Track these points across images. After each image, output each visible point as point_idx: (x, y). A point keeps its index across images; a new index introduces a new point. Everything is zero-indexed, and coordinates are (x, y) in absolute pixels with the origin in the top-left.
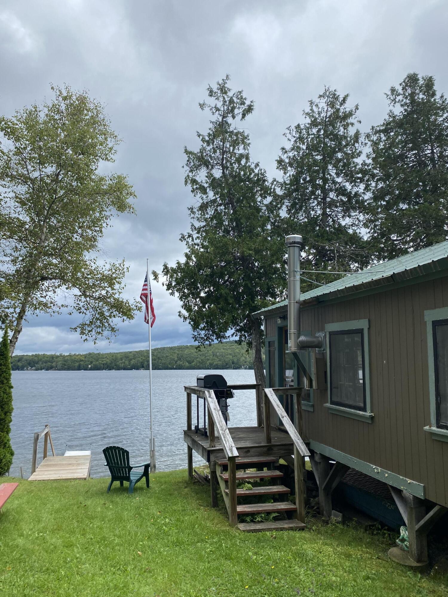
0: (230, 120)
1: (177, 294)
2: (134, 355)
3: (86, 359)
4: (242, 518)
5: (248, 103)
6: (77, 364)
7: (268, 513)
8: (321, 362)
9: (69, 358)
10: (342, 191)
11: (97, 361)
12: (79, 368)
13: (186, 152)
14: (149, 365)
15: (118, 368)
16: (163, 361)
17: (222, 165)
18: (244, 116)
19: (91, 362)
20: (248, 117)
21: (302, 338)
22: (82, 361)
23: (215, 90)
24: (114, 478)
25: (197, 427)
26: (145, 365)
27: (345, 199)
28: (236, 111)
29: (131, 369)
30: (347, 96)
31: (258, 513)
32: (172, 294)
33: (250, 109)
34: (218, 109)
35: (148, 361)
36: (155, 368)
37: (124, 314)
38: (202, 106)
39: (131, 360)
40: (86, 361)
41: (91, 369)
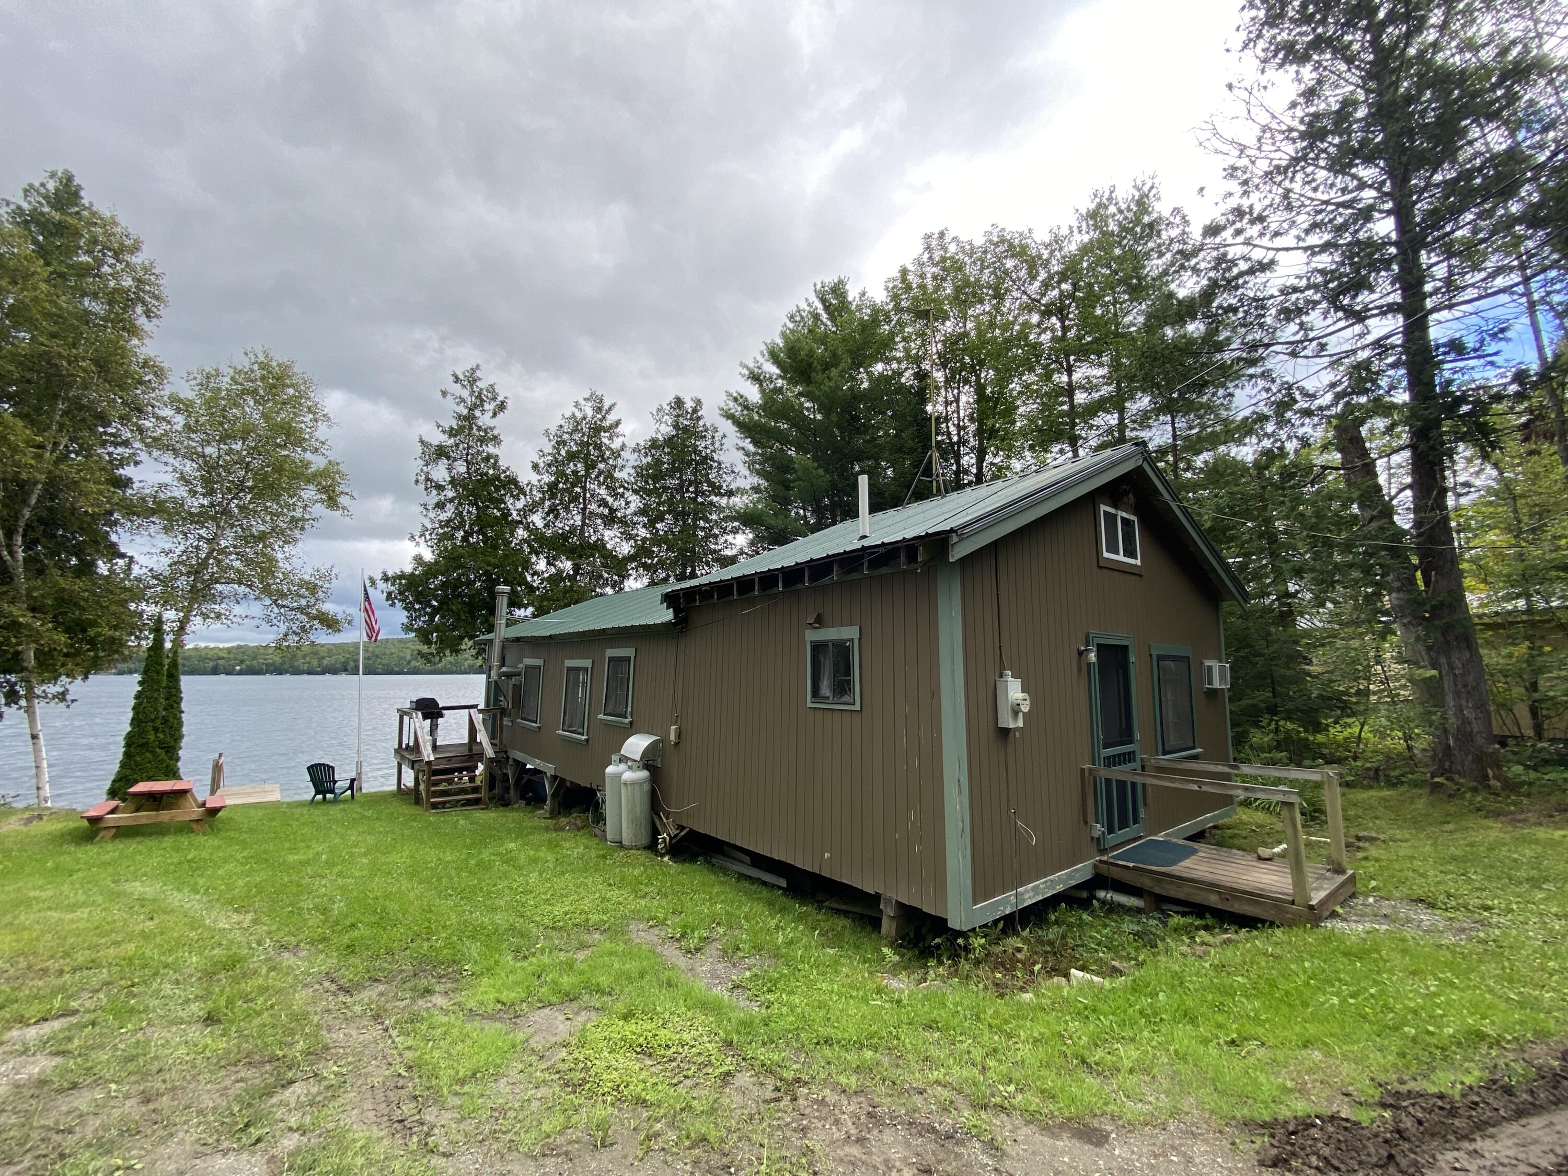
0: (477, 413)
1: (398, 604)
2: (330, 650)
3: (232, 656)
4: (434, 806)
5: (500, 398)
6: (211, 664)
7: (458, 801)
8: (517, 687)
9: (193, 654)
10: (603, 503)
11: (254, 658)
12: (215, 671)
13: (422, 441)
14: (357, 667)
15: (297, 672)
16: (385, 662)
17: (466, 461)
18: (495, 415)
19: (242, 662)
20: (501, 416)
21: (504, 669)
22: (223, 658)
23: (462, 377)
24: (317, 793)
25: (408, 745)
26: (349, 668)
27: (606, 512)
28: (486, 406)
29: (323, 673)
30: (614, 405)
31: (449, 801)
32: (393, 605)
33: (502, 407)
34: (463, 401)
35: (357, 661)
36: (369, 671)
37: (329, 627)
38: (444, 394)
39: (323, 658)
40: (230, 659)
41: (240, 673)
